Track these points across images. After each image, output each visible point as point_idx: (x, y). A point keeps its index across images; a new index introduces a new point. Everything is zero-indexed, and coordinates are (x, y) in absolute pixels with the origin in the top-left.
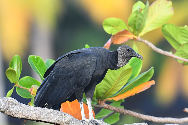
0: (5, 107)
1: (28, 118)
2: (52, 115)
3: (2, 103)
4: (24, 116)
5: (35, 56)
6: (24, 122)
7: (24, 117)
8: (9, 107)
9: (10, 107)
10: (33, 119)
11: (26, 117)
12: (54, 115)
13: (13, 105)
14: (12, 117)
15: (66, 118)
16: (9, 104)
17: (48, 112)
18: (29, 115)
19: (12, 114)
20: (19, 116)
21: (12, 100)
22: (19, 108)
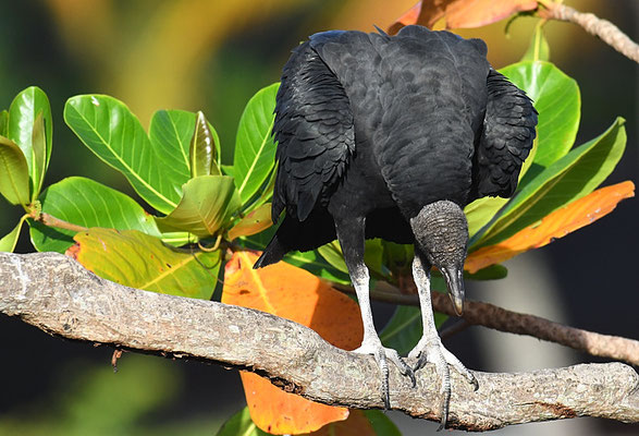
0: (38, 295)
1: (132, 344)
2: (235, 329)
3: (25, 279)
4: (114, 332)
5: (92, 96)
6: (114, 360)
7: (115, 338)
8: (53, 293)
9: (57, 294)
10: (155, 346)
11: (122, 339)
12: (241, 328)
13: (69, 287)
14: (65, 338)
15: (292, 343)
16: (52, 284)
17: (217, 316)
18: (137, 329)
19: (66, 327)
20: (92, 333)
21: (66, 265)
22: (92, 299)
